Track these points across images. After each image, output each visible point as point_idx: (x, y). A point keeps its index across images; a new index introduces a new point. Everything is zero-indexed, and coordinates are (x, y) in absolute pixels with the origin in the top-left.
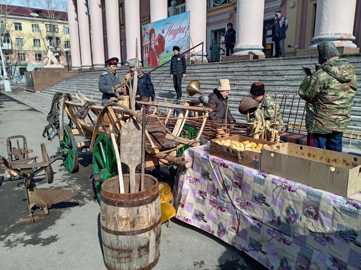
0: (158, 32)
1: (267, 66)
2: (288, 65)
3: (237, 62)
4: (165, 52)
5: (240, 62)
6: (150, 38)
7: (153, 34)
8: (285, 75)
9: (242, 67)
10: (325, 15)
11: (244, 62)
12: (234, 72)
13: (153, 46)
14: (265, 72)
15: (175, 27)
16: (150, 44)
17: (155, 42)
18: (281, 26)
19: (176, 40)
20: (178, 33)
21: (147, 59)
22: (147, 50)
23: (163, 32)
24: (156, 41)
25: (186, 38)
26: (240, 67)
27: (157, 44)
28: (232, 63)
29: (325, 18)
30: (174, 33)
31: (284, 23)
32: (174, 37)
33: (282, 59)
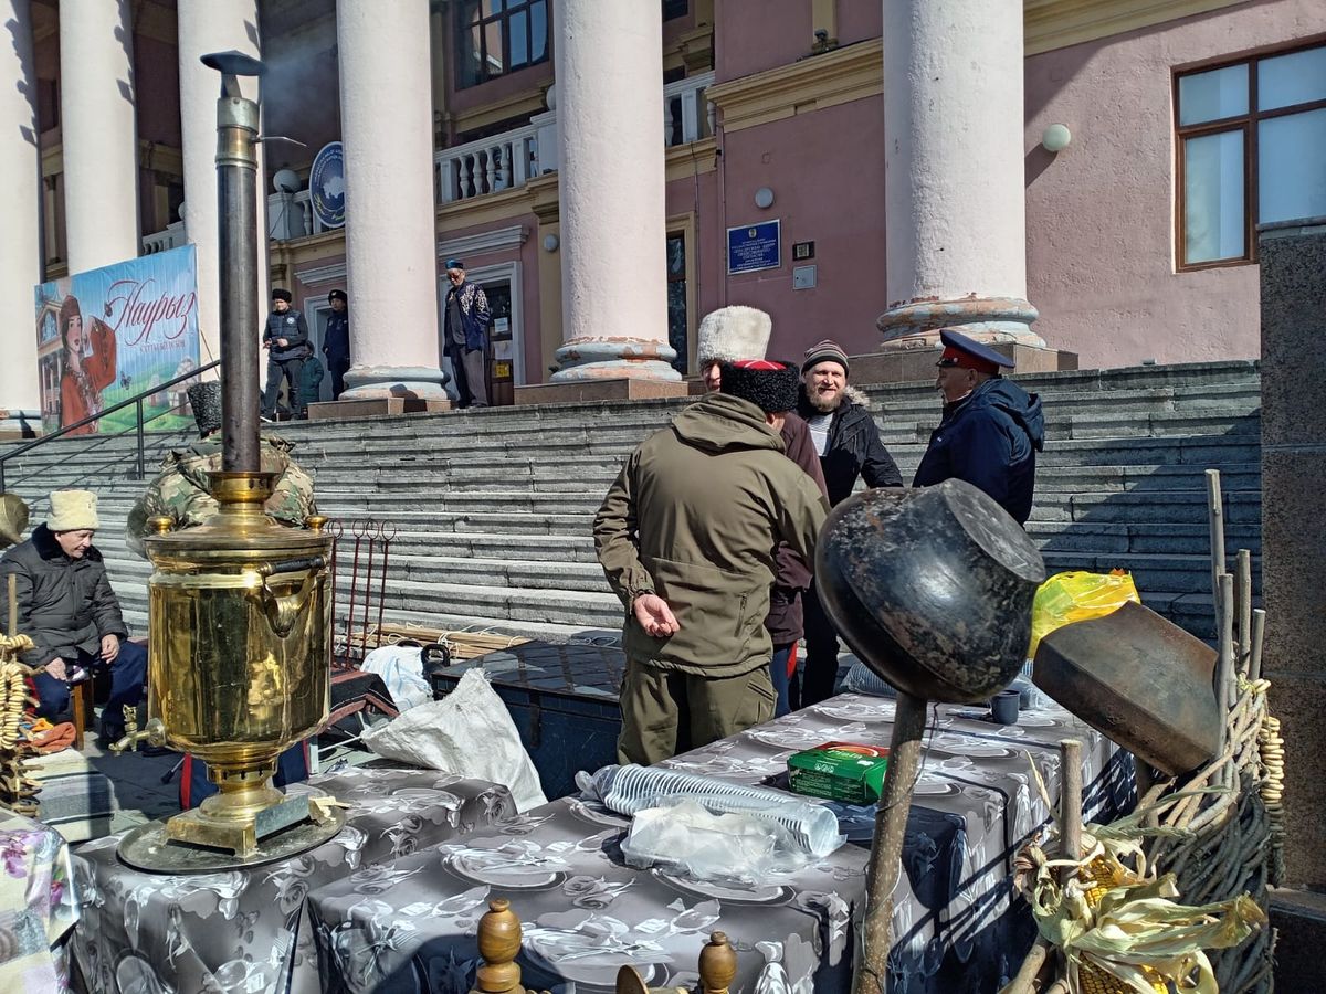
0: (89, 313)
1: (421, 436)
2: (476, 434)
3: (344, 423)
4: (118, 382)
5: (351, 422)
6: (65, 331)
7: (76, 318)
8: (455, 466)
9: (350, 439)
10: (578, 282)
11: (363, 421)
12: (320, 455)
13: (75, 362)
14: (410, 457)
15: (149, 296)
16: (65, 354)
17: (81, 348)
18: (466, 309)
19: (154, 340)
20: (158, 315)
21: (54, 408)
22: (56, 373)
23: (109, 313)
24: (86, 342)
25: (186, 336)
26: (344, 439)
27: (89, 353)
28: (327, 424)
29: (580, 290)
30: (147, 316)
31: (475, 301)
32: (148, 330)
33: (467, 415)
